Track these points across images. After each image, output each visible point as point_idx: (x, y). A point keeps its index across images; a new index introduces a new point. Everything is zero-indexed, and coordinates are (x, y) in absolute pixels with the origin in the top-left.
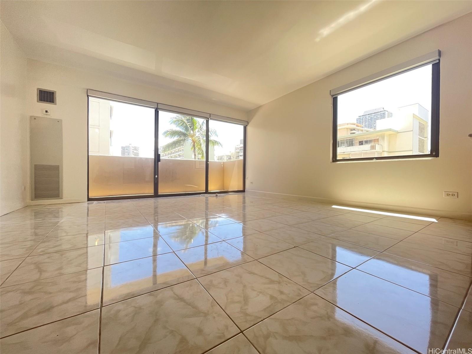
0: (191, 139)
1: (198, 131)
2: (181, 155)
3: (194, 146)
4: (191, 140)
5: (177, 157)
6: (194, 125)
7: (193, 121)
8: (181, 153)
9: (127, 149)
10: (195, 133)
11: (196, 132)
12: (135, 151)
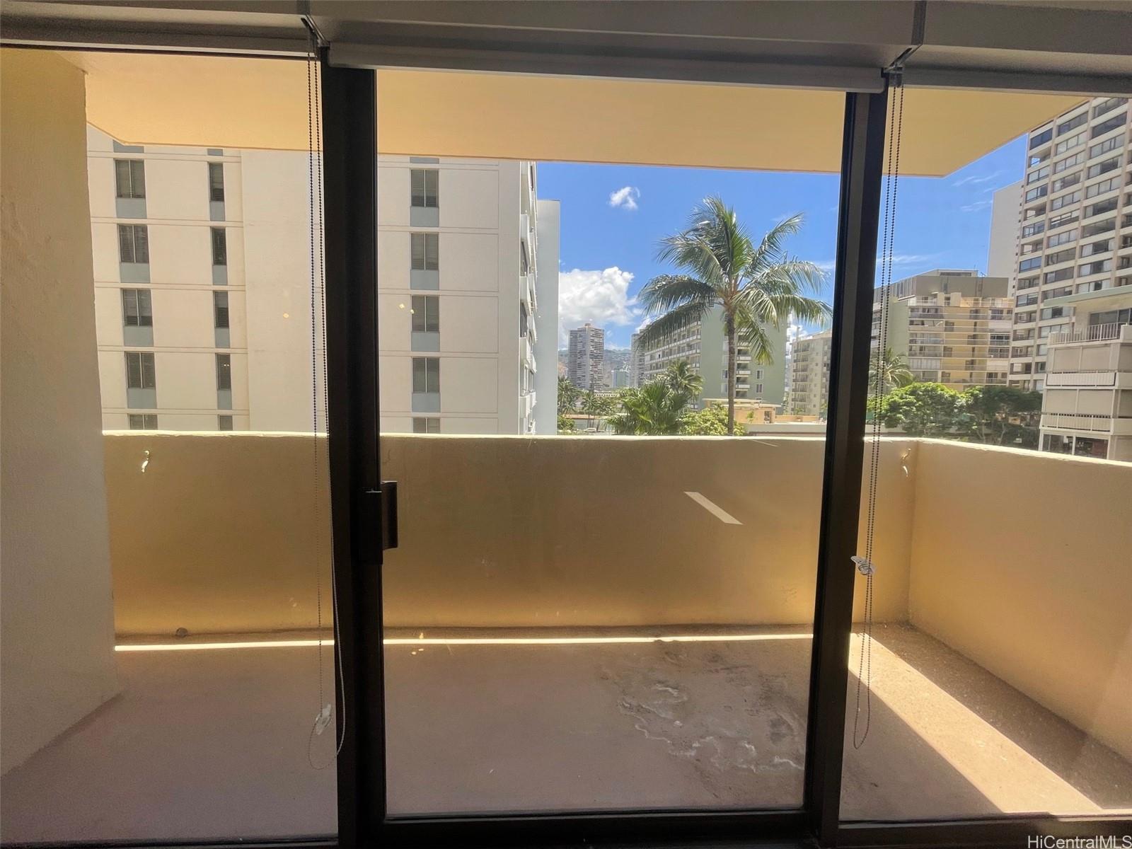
0: (721, 300)
1: (747, 274)
2: (694, 344)
3: (730, 322)
4: (720, 303)
5: (683, 351)
6: (733, 253)
7: (731, 241)
8: (693, 340)
9: (581, 336)
10: (736, 281)
11: (740, 278)
12: (596, 340)
